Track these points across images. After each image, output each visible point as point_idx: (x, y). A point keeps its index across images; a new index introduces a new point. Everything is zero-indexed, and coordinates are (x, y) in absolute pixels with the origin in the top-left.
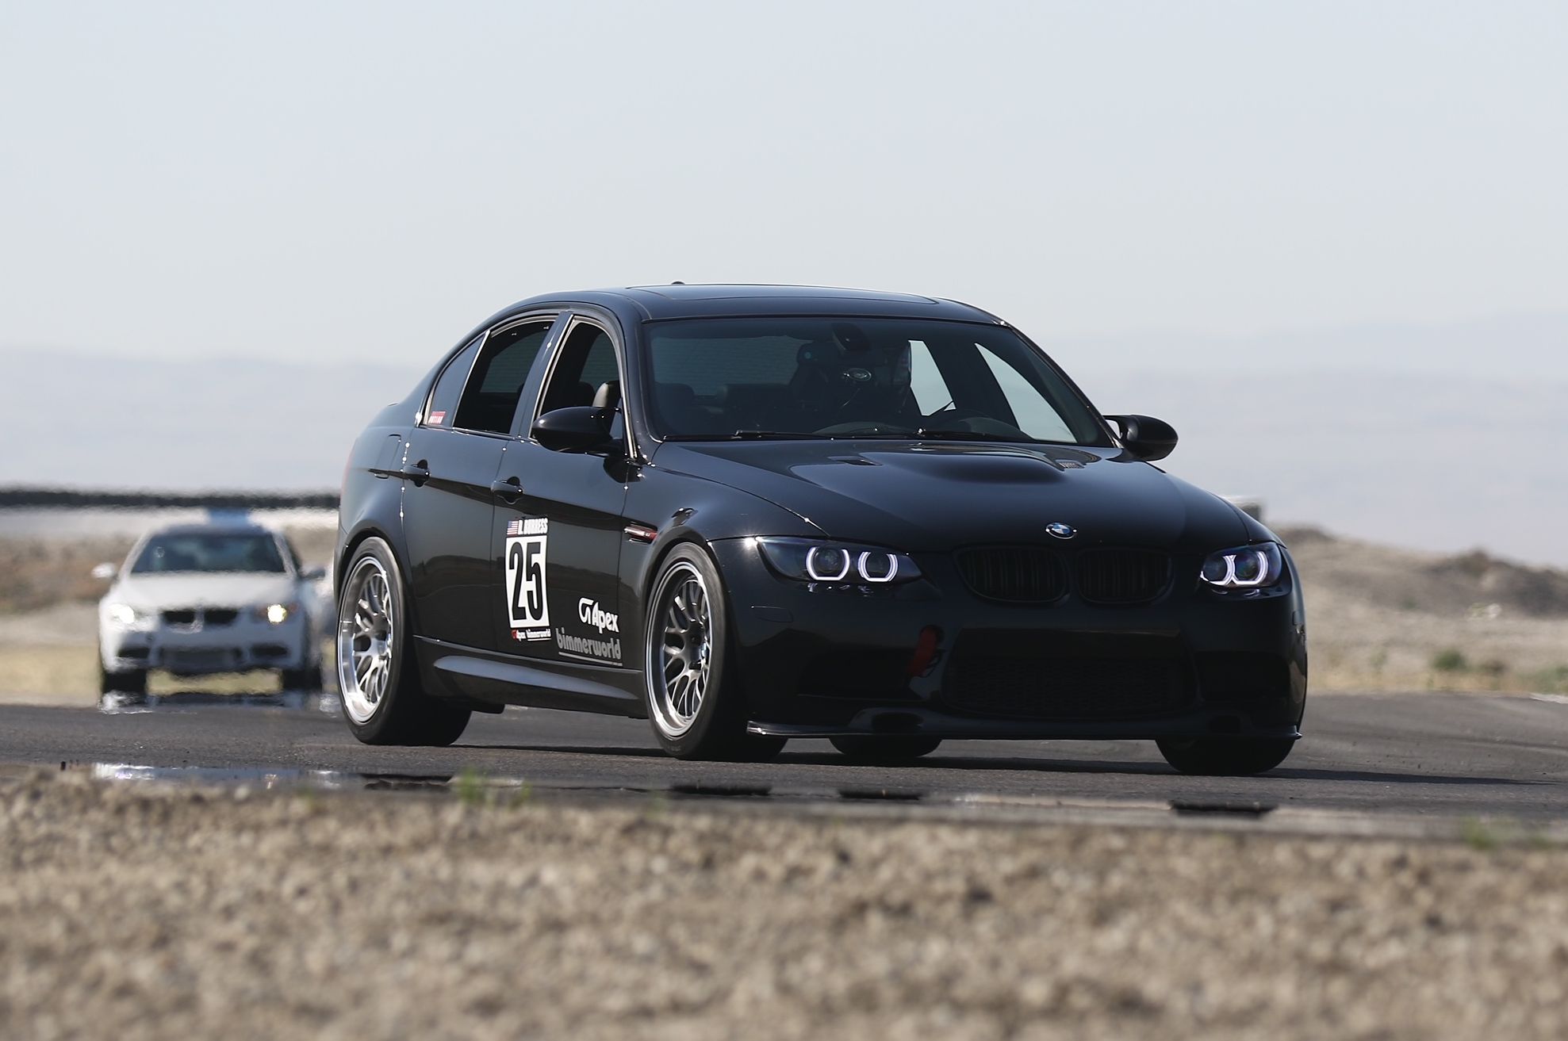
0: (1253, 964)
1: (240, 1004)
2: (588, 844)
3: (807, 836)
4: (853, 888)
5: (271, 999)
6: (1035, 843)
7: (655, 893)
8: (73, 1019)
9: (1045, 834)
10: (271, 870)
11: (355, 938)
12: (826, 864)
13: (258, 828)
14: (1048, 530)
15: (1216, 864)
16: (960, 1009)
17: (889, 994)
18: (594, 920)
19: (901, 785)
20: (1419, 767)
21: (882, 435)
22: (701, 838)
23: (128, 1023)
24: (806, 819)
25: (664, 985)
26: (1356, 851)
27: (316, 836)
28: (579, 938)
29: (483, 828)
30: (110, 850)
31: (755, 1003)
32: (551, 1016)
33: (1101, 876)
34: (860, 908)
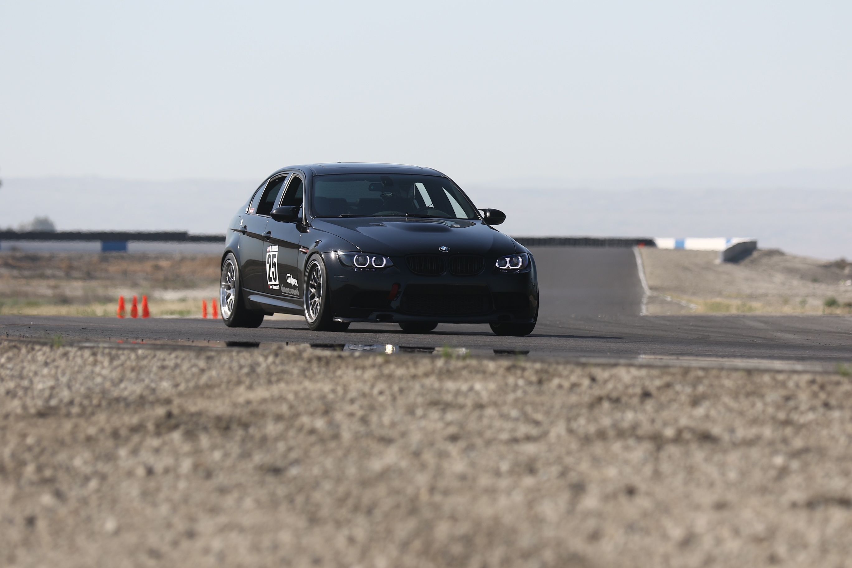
0: (755, 421)
1: (357, 437)
2: (493, 374)
3: (579, 371)
4: (597, 391)
5: (369, 435)
6: (669, 374)
7: (519, 393)
8: (292, 443)
9: (672, 370)
10: (369, 384)
11: (401, 411)
12: (586, 382)
13: (364, 368)
14: (440, 249)
15: (740, 382)
16: (639, 439)
17: (611, 433)
18: (495, 404)
19: (615, 351)
20: (820, 344)
21: (395, 216)
22: (537, 372)
23: (313, 445)
24: (579, 364)
25: (523, 429)
26: (795, 377)
27: (386, 371)
28: (490, 411)
29: (451, 368)
30: (306, 376)
31: (559, 437)
32: (479, 442)
33: (694, 386)
34: (600, 399)
